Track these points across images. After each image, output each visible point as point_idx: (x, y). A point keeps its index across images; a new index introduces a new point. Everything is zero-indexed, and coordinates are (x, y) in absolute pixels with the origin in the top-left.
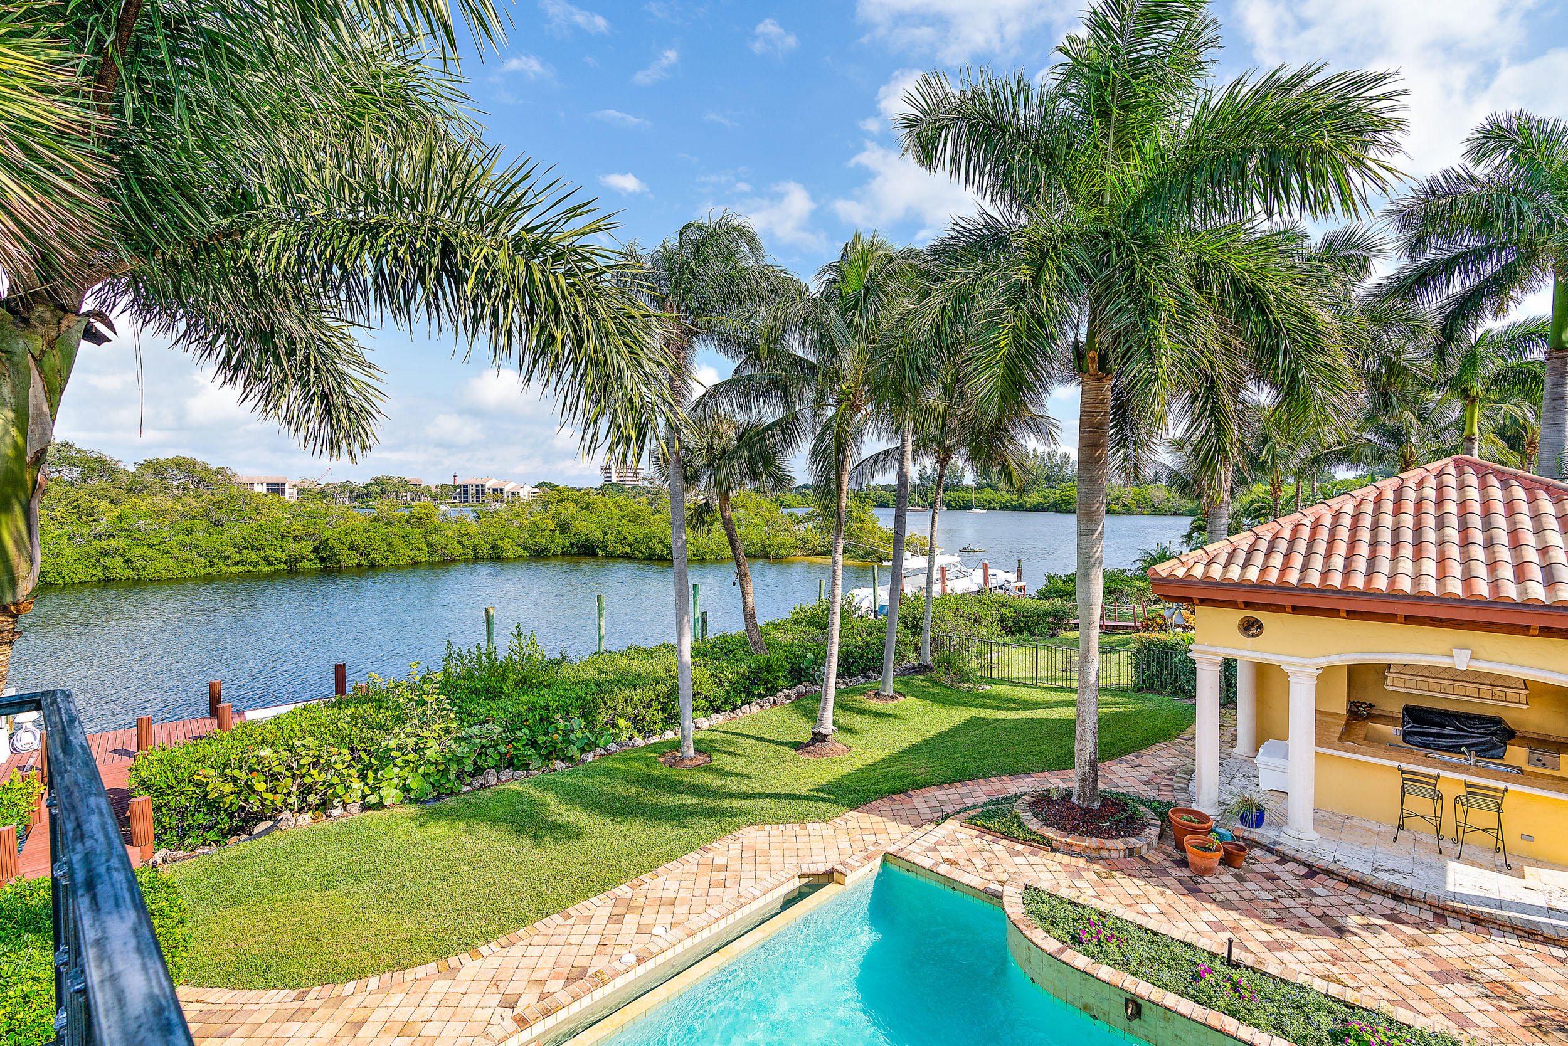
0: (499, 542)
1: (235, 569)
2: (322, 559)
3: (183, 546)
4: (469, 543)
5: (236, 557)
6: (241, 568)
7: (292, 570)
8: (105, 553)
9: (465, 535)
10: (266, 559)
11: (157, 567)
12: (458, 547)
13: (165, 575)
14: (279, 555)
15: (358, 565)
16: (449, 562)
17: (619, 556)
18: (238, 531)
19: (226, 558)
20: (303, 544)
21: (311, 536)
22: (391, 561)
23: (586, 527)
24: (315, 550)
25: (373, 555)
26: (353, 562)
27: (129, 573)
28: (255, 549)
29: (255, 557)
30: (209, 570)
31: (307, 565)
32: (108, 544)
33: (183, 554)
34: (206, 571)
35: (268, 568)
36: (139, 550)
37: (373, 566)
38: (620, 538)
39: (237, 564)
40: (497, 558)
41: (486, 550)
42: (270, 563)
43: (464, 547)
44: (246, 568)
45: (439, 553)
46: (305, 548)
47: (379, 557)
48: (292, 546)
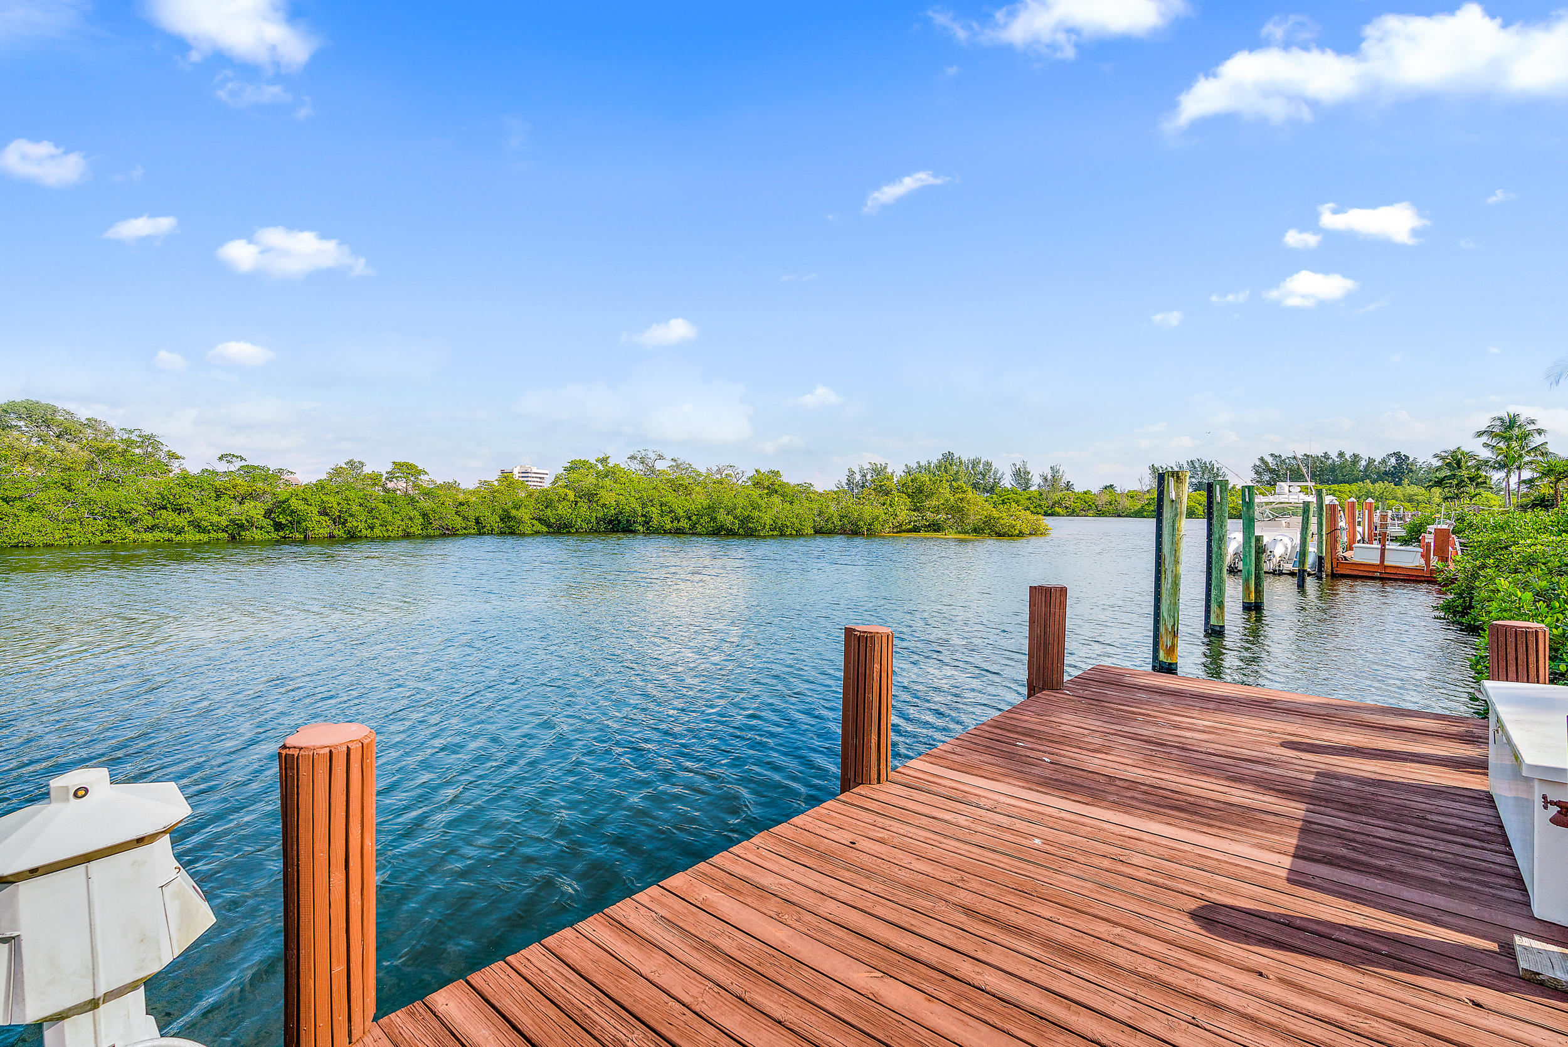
0: (514, 513)
1: (148, 537)
2: (278, 526)
4: (472, 515)
5: (149, 521)
6: (158, 535)
7: (235, 539)
9: (461, 504)
10: (197, 526)
11: (24, 528)
12: (458, 519)
13: (38, 539)
14: (215, 518)
15: (331, 536)
16: (448, 533)
18: (150, 484)
19: (134, 521)
20: (249, 505)
21: (253, 496)
22: (377, 532)
24: (268, 513)
25: (352, 523)
26: (325, 532)
28: (179, 510)
29: (181, 521)
30: (107, 536)
31: (257, 535)
33: (65, 512)
34: (103, 538)
35: (199, 536)
37: (353, 537)
38: (666, 509)
39: (151, 529)
40: (509, 528)
41: (493, 520)
42: (204, 531)
43: (465, 518)
44: (166, 535)
45: (436, 524)
46: (255, 510)
47: (362, 526)
48: (235, 508)
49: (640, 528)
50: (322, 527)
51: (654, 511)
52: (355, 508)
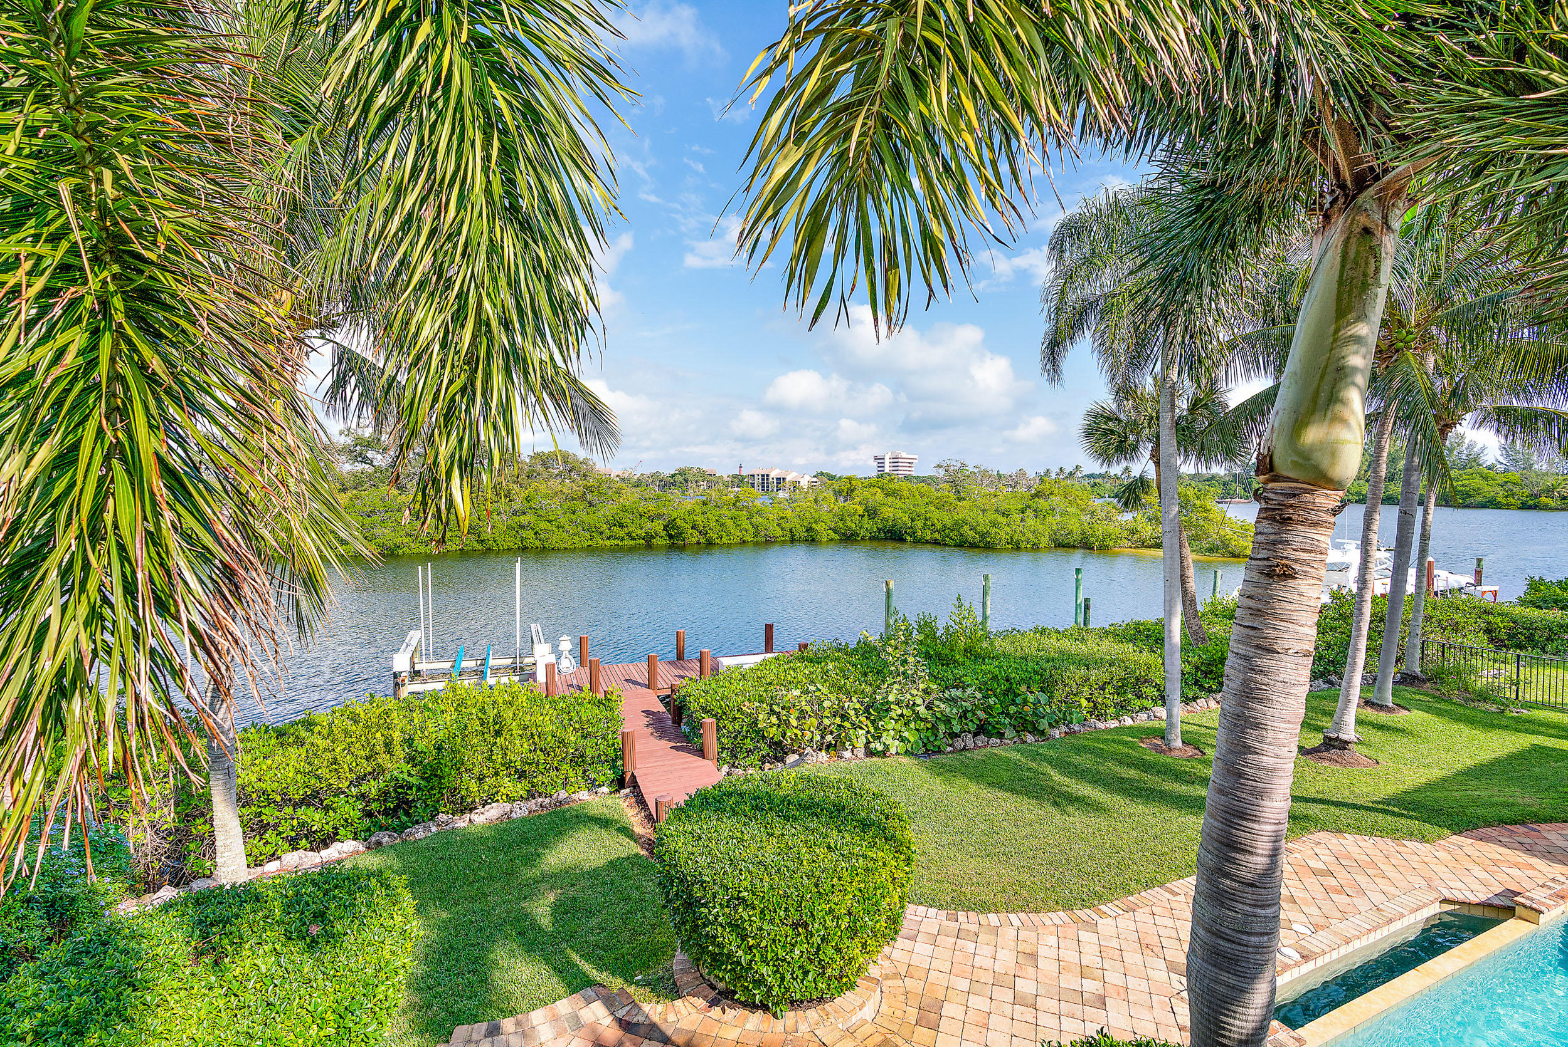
0: (814, 526)
1: (608, 543)
2: (671, 537)
3: (571, 521)
4: (787, 526)
5: (608, 533)
6: (612, 541)
7: (648, 544)
8: (522, 527)
9: (782, 518)
10: (629, 534)
11: (557, 539)
12: (778, 529)
13: (562, 545)
14: (639, 532)
15: (698, 543)
16: (769, 542)
17: (927, 542)
18: (609, 510)
19: (602, 533)
20: (656, 523)
21: (659, 516)
22: (724, 540)
23: (893, 512)
24: (665, 528)
25: (710, 534)
26: (695, 540)
27: (538, 543)
28: (621, 526)
29: (622, 533)
30: (590, 543)
31: (660, 541)
32: (524, 519)
33: (572, 529)
35: (631, 542)
36: (544, 525)
37: (710, 544)
38: (928, 524)
39: (608, 538)
40: (812, 540)
41: (801, 532)
42: (633, 539)
43: (782, 529)
44: (616, 542)
45: (763, 533)
46: (658, 526)
47: (715, 536)
48: (648, 525)
49: (909, 538)
50: (692, 537)
51: (919, 524)
52: (713, 524)
